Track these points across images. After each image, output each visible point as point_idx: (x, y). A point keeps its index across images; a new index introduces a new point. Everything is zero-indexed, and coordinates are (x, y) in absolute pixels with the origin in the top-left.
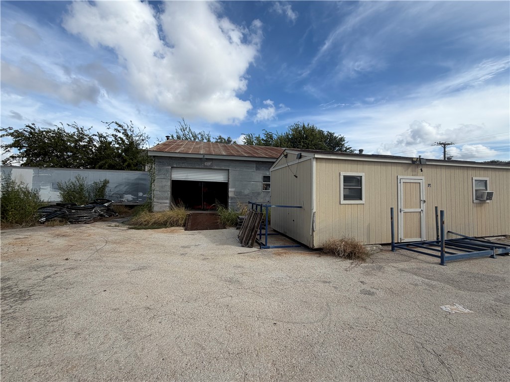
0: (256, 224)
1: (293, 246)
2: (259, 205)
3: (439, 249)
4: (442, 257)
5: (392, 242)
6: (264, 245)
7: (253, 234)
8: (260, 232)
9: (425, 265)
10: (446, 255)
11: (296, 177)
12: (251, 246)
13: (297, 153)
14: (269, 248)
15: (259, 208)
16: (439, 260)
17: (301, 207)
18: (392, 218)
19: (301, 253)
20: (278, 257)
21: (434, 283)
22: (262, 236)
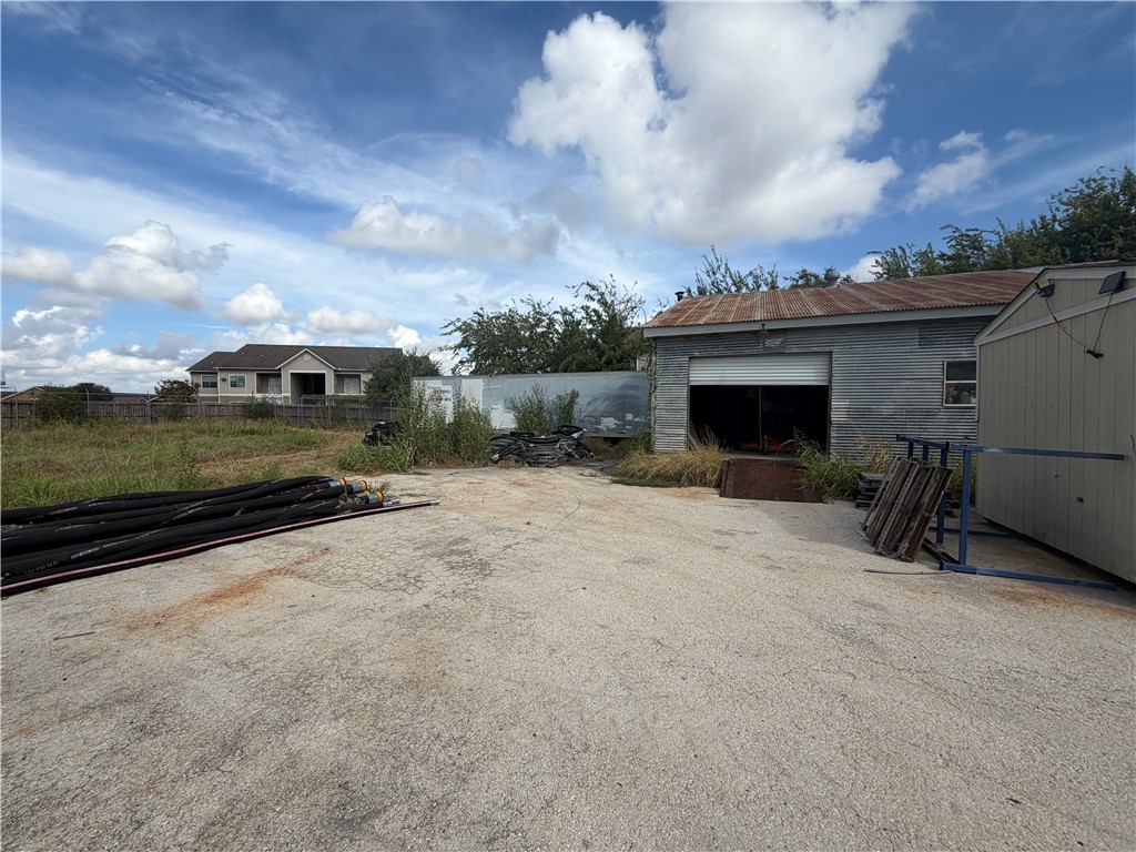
0: (926, 499)
1: (1075, 583)
2: (937, 446)
6: (953, 561)
7: (915, 524)
8: (941, 522)
11: (1098, 356)
12: (909, 557)
13: (1102, 274)
14: (973, 572)
15: (935, 455)
17: (1121, 457)
19: (1122, 614)
20: (1013, 605)
22: (945, 535)
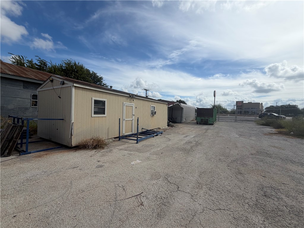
0: (15, 135)
1: (55, 148)
2: (20, 119)
3: (136, 136)
4: (137, 140)
5: (119, 136)
6: (24, 151)
7: (11, 144)
8: (22, 141)
9: (131, 145)
10: (139, 139)
11: (60, 98)
13: (61, 80)
14: (30, 153)
15: (20, 121)
16: (136, 142)
17: (63, 119)
18: (119, 124)
20: (40, 159)
21: (132, 152)
22: (23, 145)
